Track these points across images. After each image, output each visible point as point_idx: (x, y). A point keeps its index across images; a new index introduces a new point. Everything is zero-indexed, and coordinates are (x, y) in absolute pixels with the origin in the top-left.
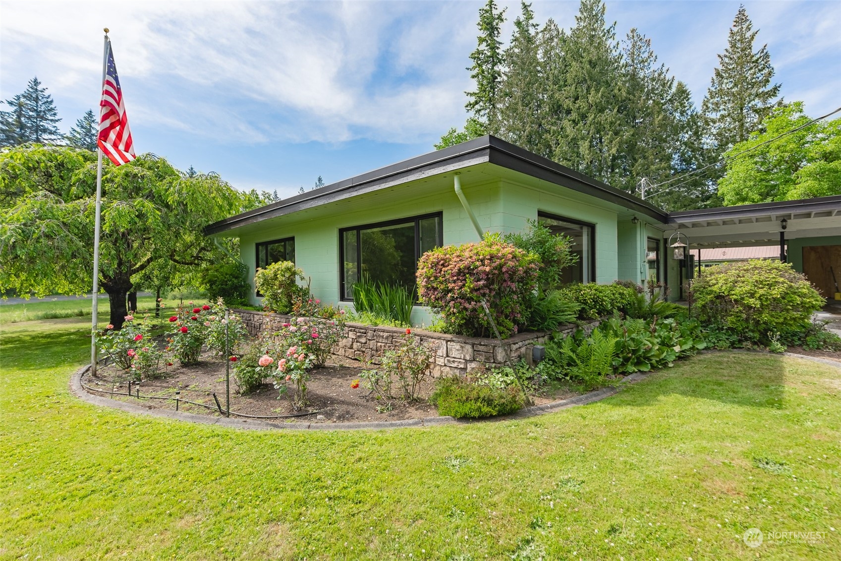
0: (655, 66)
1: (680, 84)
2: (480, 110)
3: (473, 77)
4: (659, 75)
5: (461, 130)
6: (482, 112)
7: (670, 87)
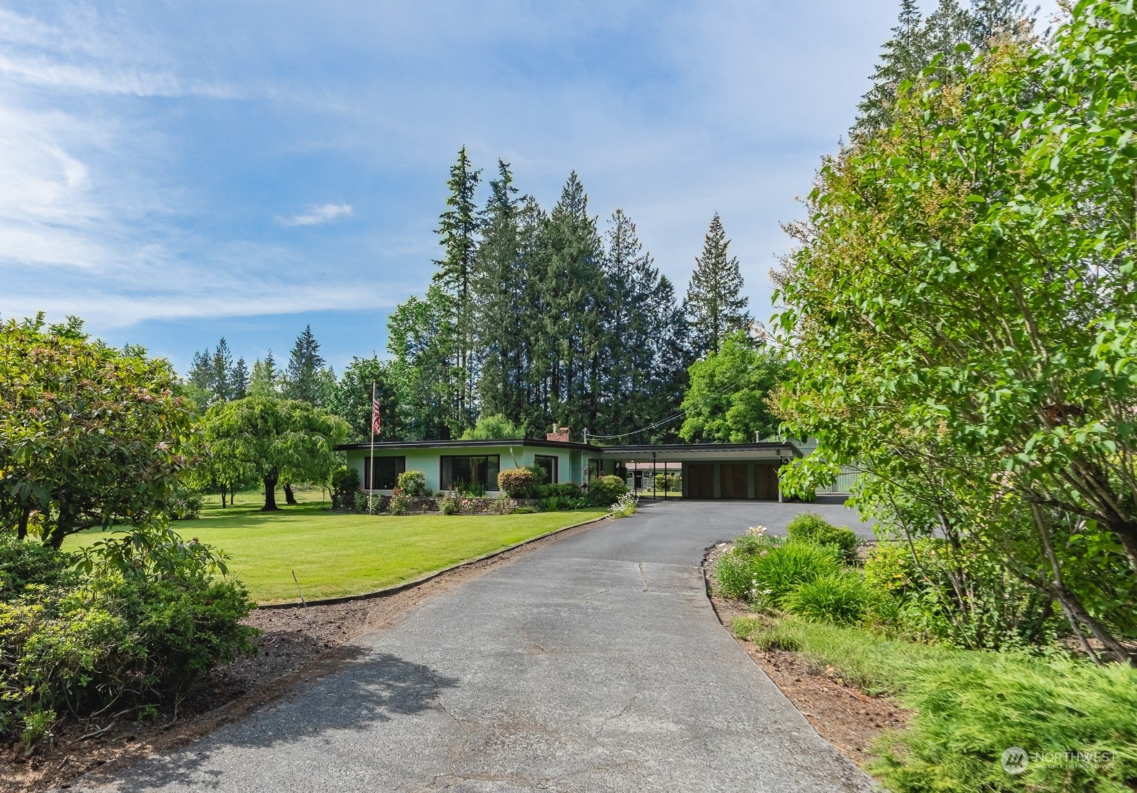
0: (640, 254)
1: (663, 279)
2: (449, 282)
3: (442, 243)
4: (644, 265)
5: (423, 299)
6: (452, 285)
7: (655, 279)
